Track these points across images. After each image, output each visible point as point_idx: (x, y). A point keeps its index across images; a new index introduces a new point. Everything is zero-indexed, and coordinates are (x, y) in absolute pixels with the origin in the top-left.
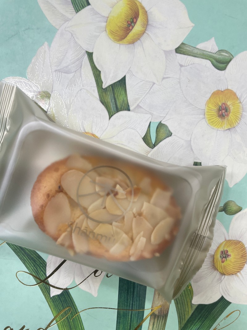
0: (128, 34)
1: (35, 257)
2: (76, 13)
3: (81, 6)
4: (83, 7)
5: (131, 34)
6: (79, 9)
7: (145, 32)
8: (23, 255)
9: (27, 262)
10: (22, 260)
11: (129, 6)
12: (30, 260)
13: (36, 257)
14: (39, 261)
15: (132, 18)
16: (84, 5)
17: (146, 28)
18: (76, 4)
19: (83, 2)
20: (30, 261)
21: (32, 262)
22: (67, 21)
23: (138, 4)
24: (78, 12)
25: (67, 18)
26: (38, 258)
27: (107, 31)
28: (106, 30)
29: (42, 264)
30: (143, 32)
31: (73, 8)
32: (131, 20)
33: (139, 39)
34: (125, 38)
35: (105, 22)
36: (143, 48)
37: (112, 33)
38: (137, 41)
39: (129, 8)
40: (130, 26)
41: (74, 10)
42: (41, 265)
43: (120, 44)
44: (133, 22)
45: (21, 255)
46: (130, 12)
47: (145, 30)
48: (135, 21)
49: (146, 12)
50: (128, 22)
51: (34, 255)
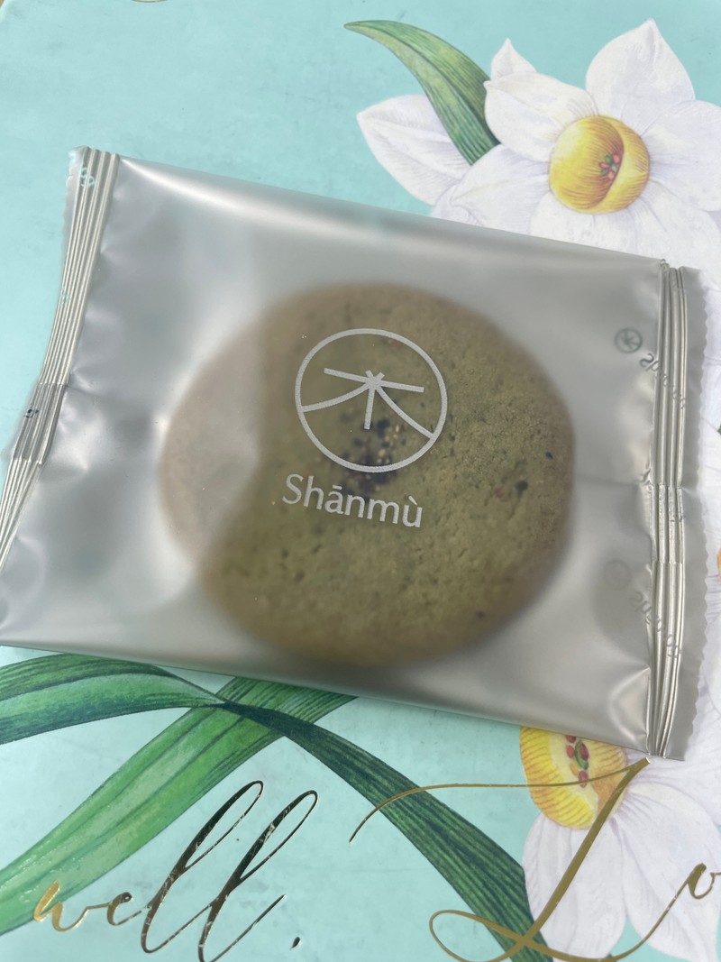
0: (608, 189)
1: (481, 852)
2: (471, 165)
3: (480, 150)
4: (485, 151)
5: (615, 189)
6: (475, 156)
7: (647, 180)
8: (441, 852)
9: (457, 873)
10: (442, 869)
11: (594, 132)
12: (469, 867)
13: (487, 852)
14: (498, 866)
15: (607, 156)
16: (485, 147)
17: (649, 170)
18: (467, 146)
19: (483, 141)
20: (466, 869)
21: (475, 873)
22: (452, 185)
23: (615, 125)
24: (474, 162)
25: (449, 179)
26: (491, 856)
27: (554, 191)
28: (551, 190)
29: (508, 875)
30: (645, 181)
31: (461, 157)
32: (608, 160)
33: (638, 196)
34: (601, 200)
35: (544, 173)
36: (654, 214)
37: (568, 194)
38: (633, 201)
39: (597, 135)
40: (608, 173)
41: (464, 161)
42: (508, 879)
43: (594, 215)
44: (612, 162)
45: (436, 851)
46: (600, 144)
47: (648, 175)
48: (617, 159)
49: (639, 138)
50: (600, 164)
51: (478, 846)
